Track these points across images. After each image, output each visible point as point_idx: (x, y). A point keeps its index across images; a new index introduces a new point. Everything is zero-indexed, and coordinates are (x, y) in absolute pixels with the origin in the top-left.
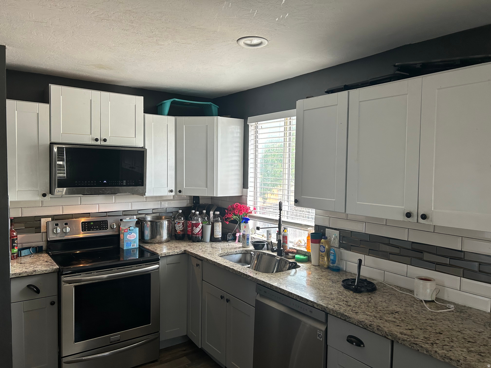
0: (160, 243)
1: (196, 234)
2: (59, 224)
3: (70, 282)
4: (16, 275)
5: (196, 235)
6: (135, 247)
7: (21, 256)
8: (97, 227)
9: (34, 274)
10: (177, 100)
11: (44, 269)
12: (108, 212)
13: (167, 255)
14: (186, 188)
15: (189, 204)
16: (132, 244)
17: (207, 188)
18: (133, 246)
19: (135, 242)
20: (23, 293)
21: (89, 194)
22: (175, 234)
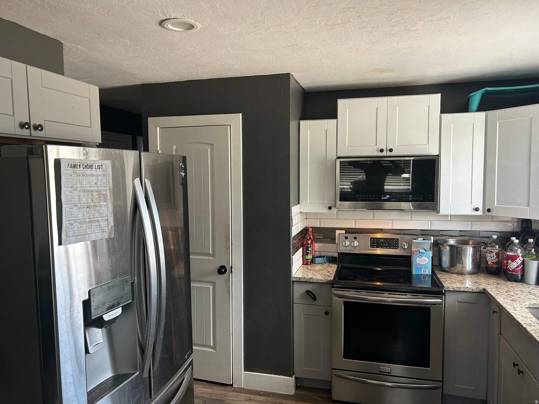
0: (461, 273)
1: (511, 270)
2: (348, 238)
3: (340, 297)
4: (297, 279)
5: (513, 271)
6: (427, 273)
7: (315, 263)
8: (387, 245)
9: (311, 281)
10: (489, 89)
11: (320, 278)
12: (403, 230)
13: (456, 290)
14: (497, 206)
15: (516, 228)
16: (423, 270)
17: (529, 206)
18: (424, 272)
19: (426, 268)
20: (302, 296)
21: (371, 209)
22: (487, 267)
